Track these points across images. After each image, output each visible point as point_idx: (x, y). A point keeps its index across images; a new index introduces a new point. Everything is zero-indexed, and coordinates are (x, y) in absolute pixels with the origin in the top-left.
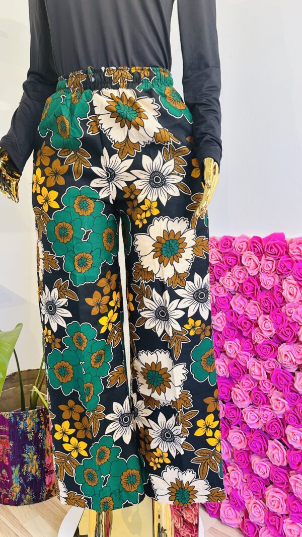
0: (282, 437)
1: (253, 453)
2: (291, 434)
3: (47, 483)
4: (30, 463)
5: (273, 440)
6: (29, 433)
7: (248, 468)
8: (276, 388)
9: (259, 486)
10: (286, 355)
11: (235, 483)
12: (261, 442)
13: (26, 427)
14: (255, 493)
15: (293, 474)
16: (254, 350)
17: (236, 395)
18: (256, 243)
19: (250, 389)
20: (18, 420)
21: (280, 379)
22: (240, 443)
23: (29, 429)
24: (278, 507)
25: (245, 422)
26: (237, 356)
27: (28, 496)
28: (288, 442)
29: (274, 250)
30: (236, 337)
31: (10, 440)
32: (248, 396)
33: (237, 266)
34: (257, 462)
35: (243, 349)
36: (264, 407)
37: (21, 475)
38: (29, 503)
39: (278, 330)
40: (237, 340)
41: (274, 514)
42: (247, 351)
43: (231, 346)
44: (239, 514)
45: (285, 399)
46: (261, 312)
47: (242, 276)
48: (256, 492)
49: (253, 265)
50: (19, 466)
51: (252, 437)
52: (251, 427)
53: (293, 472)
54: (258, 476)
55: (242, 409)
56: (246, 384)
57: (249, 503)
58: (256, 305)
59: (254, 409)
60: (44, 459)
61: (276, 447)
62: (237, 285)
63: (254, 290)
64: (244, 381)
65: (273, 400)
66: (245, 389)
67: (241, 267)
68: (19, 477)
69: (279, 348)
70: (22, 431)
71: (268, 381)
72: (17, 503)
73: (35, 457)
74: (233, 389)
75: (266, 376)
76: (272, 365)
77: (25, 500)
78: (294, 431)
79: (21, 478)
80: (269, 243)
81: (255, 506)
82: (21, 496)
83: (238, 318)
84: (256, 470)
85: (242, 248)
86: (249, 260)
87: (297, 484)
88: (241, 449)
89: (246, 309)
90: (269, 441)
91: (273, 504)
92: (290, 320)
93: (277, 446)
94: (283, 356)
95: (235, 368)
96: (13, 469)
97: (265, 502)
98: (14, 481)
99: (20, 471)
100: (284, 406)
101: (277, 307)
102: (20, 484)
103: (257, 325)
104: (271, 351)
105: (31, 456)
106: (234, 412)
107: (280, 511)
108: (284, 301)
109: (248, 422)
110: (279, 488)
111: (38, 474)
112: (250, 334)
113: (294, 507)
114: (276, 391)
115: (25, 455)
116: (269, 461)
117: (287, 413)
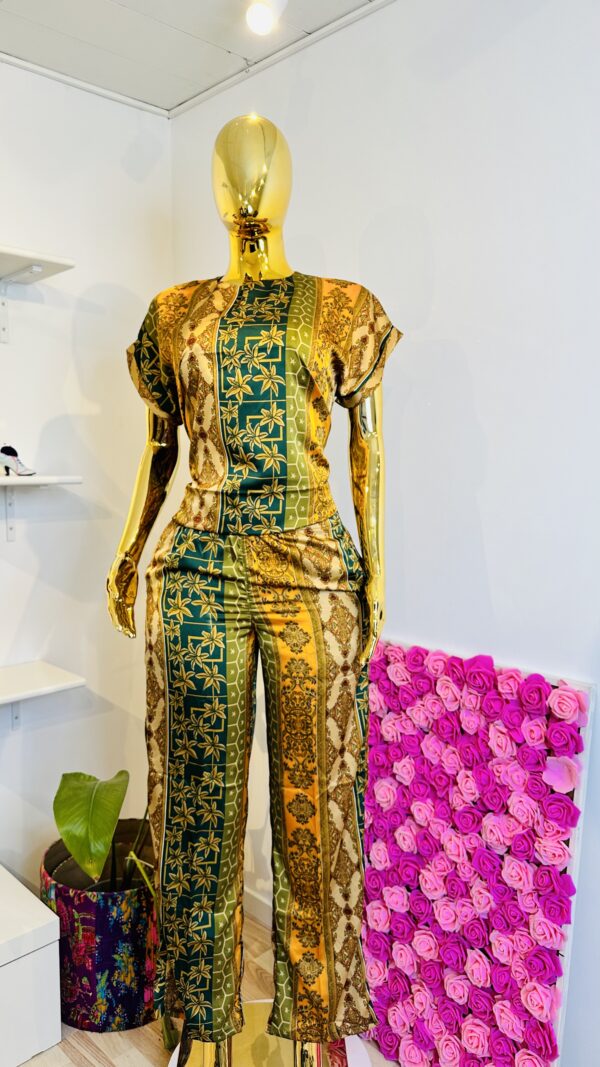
0: (486, 945)
1: (447, 967)
2: (496, 943)
3: (146, 1000)
4: (123, 969)
5: (473, 949)
6: (126, 923)
7: (438, 988)
8: (479, 875)
9: (454, 1015)
10: (491, 831)
11: (421, 1010)
12: (458, 951)
13: (120, 914)
14: (448, 1026)
15: (499, 1000)
16: (451, 818)
17: (426, 881)
18: (456, 668)
19: (445, 874)
20: (109, 904)
21: (484, 864)
22: (430, 950)
23: (124, 918)
24: (477, 1047)
25: (436, 921)
26: (429, 825)
27: (117, 1019)
28: (492, 953)
29: (479, 681)
30: (428, 797)
31: (96, 933)
32: (442, 884)
33: (430, 694)
34: (451, 981)
35: (437, 815)
36: (463, 901)
37: (110, 986)
38: (120, 1028)
39: (482, 794)
40: (429, 801)
41: (473, 1057)
42: (443, 819)
43: (420, 810)
44: (425, 1056)
45: (489, 891)
46: (462, 764)
47: (436, 709)
48: (450, 1024)
49: (450, 696)
50: (107, 972)
51: (445, 943)
52: (444, 928)
53: (499, 996)
54: (452, 1000)
55: (433, 901)
56: (439, 866)
57: (439, 1040)
58: (454, 753)
59: (449, 903)
60: (144, 964)
61: (477, 961)
62: (432, 721)
63: (452, 732)
64: (436, 860)
65: (473, 892)
66: (439, 873)
67: (436, 697)
68: (108, 988)
69: (484, 819)
70: (115, 920)
71: (468, 864)
72: (102, 1028)
73: (131, 960)
74: (422, 871)
75: (466, 857)
76: (475, 843)
77: (113, 1025)
78: (500, 939)
79: (109, 991)
80: (472, 670)
81: (447, 1045)
82: (107, 1018)
83: (431, 770)
84: (450, 993)
85: (437, 670)
86: (446, 689)
87: (503, 1015)
88: (431, 960)
89: (442, 758)
90: (469, 951)
91: (470, 1041)
92: (498, 782)
93: (479, 959)
94: (488, 832)
95: (425, 842)
96: (99, 977)
97: (460, 1038)
98: (99, 995)
99: (108, 980)
100: (489, 902)
101: (482, 761)
102: (108, 1000)
103: (456, 783)
104: (473, 822)
105: (125, 958)
106: (422, 906)
107: (480, 1053)
108: (491, 755)
109: (441, 921)
110: (481, 1019)
111: (133, 985)
112: (447, 794)
113: (498, 1047)
114: (479, 879)
115: (116, 957)
116: (468, 979)
117: (492, 912)
